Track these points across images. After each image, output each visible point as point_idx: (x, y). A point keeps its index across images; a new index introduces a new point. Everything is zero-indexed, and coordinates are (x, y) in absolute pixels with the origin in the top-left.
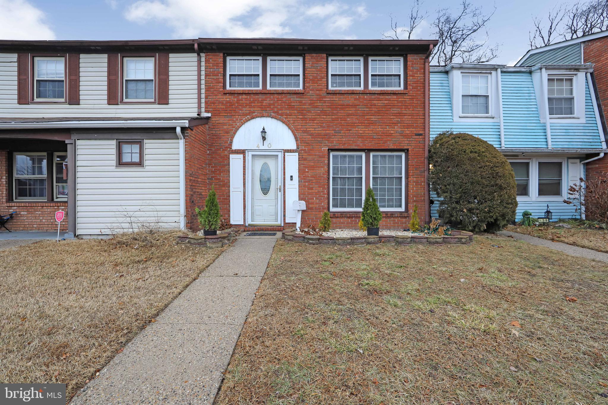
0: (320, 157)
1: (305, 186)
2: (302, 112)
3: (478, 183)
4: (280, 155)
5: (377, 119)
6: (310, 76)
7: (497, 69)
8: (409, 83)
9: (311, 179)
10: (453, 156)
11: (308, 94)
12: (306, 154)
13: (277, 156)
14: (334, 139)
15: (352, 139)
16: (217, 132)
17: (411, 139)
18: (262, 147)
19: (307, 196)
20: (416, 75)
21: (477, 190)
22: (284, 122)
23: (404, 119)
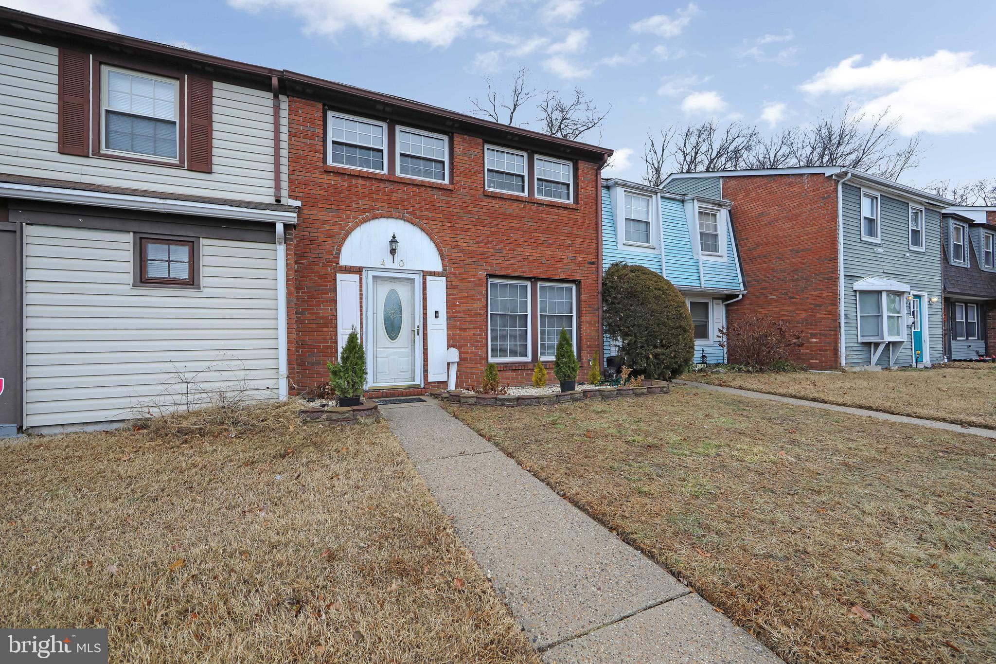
0: (476, 285)
1: (455, 327)
2: (450, 217)
3: (664, 324)
4: (418, 279)
5: (546, 239)
6: (460, 167)
7: (657, 193)
8: (580, 196)
9: (463, 316)
10: (636, 292)
11: (459, 193)
12: (456, 280)
13: (414, 279)
14: (494, 261)
15: (517, 263)
16: (312, 234)
17: (583, 268)
18: (389, 265)
19: (458, 342)
20: (588, 188)
21: (663, 333)
22: (423, 230)
23: (575, 242)
